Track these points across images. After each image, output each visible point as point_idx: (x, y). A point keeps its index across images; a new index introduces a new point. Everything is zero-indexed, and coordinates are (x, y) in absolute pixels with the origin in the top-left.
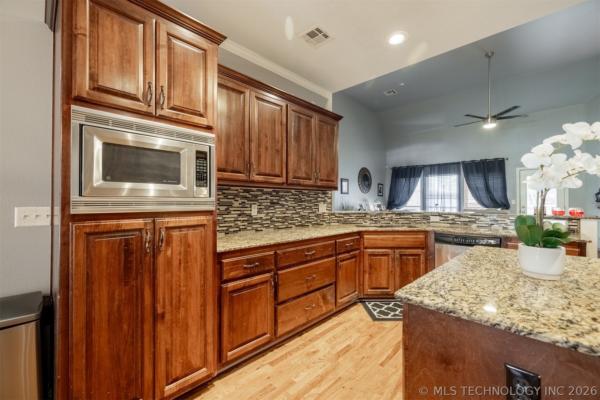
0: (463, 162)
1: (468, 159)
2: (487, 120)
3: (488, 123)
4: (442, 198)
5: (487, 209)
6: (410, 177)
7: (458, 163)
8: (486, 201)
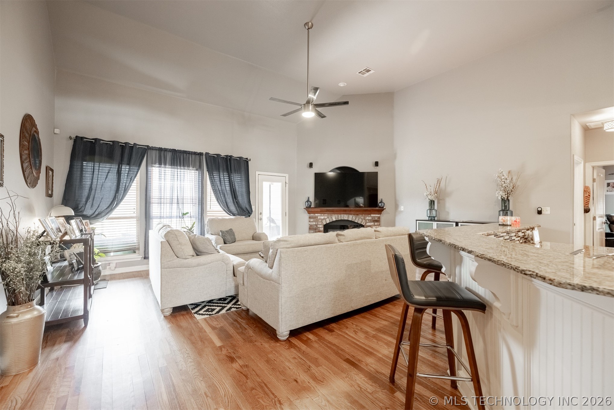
0: (207, 154)
1: (212, 151)
2: (308, 107)
3: (309, 110)
4: (178, 203)
5: (233, 217)
6: (120, 163)
7: (201, 154)
8: (233, 208)
